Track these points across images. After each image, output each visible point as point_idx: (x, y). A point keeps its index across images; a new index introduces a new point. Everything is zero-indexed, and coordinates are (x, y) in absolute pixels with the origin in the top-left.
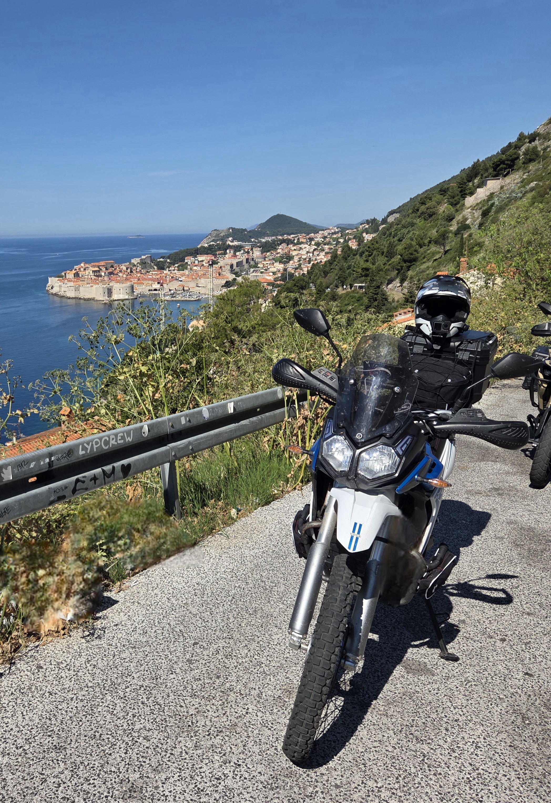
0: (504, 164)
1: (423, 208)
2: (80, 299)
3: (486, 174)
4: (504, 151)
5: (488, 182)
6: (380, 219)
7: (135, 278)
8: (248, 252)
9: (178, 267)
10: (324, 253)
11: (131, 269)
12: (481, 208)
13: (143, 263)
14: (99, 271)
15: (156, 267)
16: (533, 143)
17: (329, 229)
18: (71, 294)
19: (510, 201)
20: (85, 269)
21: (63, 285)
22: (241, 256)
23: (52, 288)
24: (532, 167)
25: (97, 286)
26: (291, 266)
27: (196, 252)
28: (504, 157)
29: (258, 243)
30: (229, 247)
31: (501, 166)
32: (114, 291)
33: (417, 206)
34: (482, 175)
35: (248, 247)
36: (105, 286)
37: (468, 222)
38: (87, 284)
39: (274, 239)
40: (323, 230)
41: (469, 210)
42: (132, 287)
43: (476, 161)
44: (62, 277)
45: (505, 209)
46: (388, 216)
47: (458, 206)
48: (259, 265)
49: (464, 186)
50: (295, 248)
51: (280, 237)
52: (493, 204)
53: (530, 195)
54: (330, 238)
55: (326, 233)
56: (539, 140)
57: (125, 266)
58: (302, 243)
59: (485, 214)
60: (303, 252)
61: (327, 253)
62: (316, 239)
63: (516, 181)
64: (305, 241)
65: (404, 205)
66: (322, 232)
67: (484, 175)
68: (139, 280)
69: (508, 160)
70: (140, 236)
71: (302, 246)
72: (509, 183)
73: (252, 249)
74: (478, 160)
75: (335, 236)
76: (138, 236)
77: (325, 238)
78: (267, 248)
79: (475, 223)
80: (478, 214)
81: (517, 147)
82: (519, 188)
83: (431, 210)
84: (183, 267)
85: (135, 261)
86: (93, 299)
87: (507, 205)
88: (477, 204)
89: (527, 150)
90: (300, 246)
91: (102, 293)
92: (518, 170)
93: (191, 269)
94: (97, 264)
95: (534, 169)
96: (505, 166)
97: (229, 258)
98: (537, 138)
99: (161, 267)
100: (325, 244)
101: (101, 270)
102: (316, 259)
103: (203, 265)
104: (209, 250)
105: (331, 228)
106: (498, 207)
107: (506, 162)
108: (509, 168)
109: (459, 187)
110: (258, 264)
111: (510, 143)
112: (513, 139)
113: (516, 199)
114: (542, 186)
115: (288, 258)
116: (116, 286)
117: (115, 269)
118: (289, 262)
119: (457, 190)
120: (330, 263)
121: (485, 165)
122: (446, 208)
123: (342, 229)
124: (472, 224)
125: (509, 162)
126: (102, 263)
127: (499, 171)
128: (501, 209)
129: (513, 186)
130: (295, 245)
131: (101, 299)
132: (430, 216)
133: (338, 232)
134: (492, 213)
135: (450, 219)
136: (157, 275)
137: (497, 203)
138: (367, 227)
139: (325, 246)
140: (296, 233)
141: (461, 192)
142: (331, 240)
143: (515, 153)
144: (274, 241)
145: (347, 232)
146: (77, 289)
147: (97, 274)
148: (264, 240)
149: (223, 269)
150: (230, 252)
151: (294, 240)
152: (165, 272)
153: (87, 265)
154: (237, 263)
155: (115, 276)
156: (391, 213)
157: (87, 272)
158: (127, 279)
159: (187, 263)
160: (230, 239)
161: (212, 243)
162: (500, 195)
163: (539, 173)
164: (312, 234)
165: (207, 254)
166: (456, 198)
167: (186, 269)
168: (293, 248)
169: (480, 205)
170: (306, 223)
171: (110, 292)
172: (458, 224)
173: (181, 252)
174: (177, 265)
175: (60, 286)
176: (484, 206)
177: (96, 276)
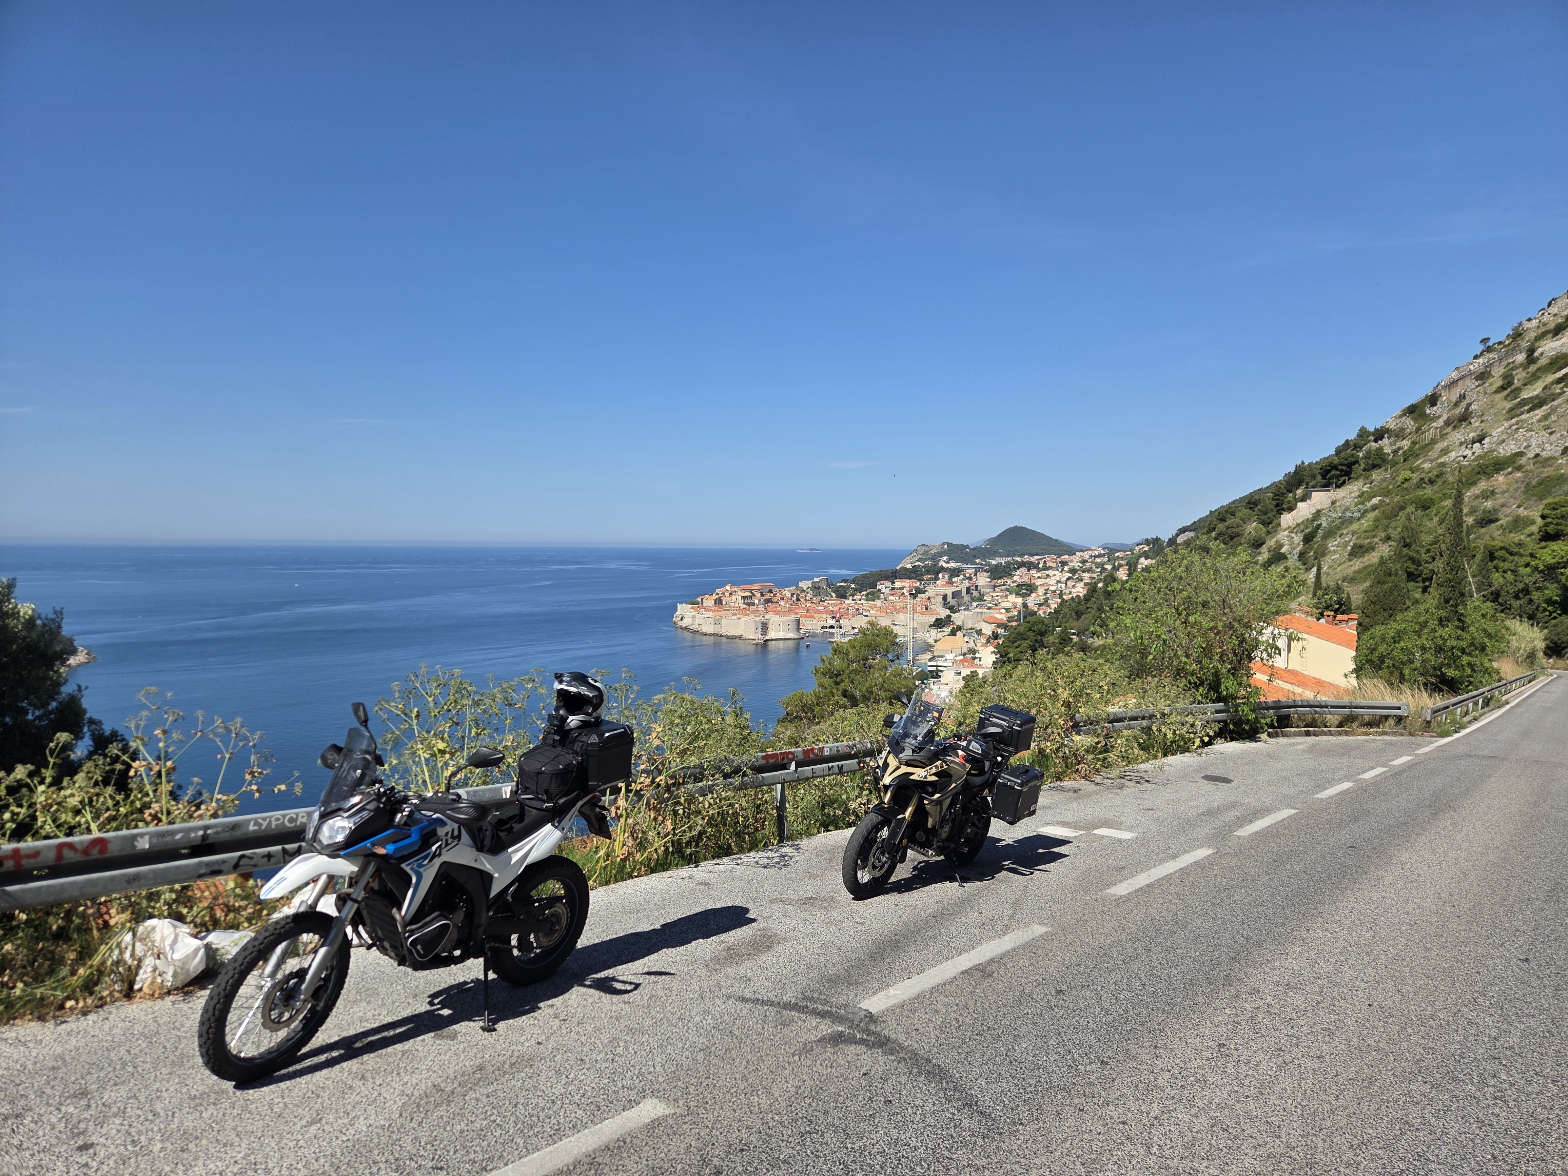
0: (1337, 469)
1: (1221, 527)
2: (721, 636)
3: (1313, 483)
4: (1338, 451)
5: (1313, 494)
6: (1165, 538)
7: (803, 609)
8: (970, 578)
9: (867, 595)
10: (1082, 584)
11: (798, 595)
12: (1303, 531)
13: (816, 588)
14: (751, 597)
15: (834, 595)
16: (1380, 442)
17: (1091, 550)
18: (708, 628)
19: (1342, 523)
20: (731, 594)
21: (697, 616)
22: (961, 584)
23: (682, 619)
24: (1376, 475)
25: (746, 618)
26: (1032, 601)
27: (893, 575)
28: (1336, 461)
29: (986, 565)
30: (942, 569)
31: (1333, 472)
32: (770, 626)
33: (1214, 523)
34: (1307, 484)
35: (970, 572)
36: (758, 619)
37: (1283, 551)
38: (733, 614)
39: (1009, 562)
40: (1082, 551)
41: (1286, 533)
42: (798, 622)
43: (1299, 463)
44: (697, 603)
45: (1335, 533)
46: (1177, 535)
47: (1271, 526)
48: (985, 598)
49: (1282, 498)
50: (1039, 575)
51: (1019, 559)
52: (1319, 526)
53: (1371, 516)
54: (1092, 562)
55: (1086, 555)
56: (1389, 438)
57: (789, 591)
58: (1050, 568)
59: (1308, 539)
60: (1052, 581)
61: (1085, 584)
62: (1070, 564)
63: (1353, 495)
64: (1054, 565)
65: (1200, 520)
66: (1081, 553)
67: (1311, 484)
68: (808, 611)
69: (1342, 465)
70: (814, 549)
71: (1050, 572)
72: (1344, 497)
73: (975, 575)
74: (1303, 463)
75: (1098, 560)
76: (811, 549)
77: (1084, 562)
78: (997, 573)
79: (1294, 552)
80: (1298, 538)
81: (1357, 447)
82: (1356, 505)
83: (1233, 530)
84: (873, 596)
85: (805, 584)
86: (740, 637)
87: (1339, 528)
88: (1298, 525)
89: (1369, 452)
90: (1047, 572)
91: (753, 629)
92: (1357, 479)
93: (885, 599)
94: (749, 587)
95: (1379, 478)
96: (1338, 472)
97: (943, 585)
98: (1386, 436)
99: (842, 595)
100: (1084, 572)
101: (754, 595)
102: (1070, 593)
103: (903, 594)
104: (913, 573)
105: (1093, 548)
106: (1327, 530)
107: (1340, 467)
108: (1345, 475)
109: (1273, 499)
110: (984, 595)
111: (1347, 441)
112: (1352, 436)
113: (1351, 521)
114: (1388, 504)
115: (1028, 589)
116: (774, 619)
117: (774, 596)
118: (1029, 595)
119: (1271, 505)
120: (1087, 598)
121: (1311, 470)
122: (1255, 528)
123: (1111, 551)
124: (1290, 553)
125: (1344, 468)
126: (756, 586)
127: (1330, 479)
128: (1330, 533)
129: (1348, 502)
130: (1039, 570)
131: (751, 637)
132: (1232, 538)
133: (1104, 555)
134: (1318, 538)
135: (1258, 544)
136: (835, 605)
137: (1324, 525)
138: (1146, 549)
139: (1084, 575)
140: (1042, 554)
141: (1277, 506)
142: (1093, 566)
143: (1353, 455)
144: (1008, 563)
145: (1116, 555)
146: (717, 622)
147: (748, 601)
148: (994, 562)
149: (932, 600)
150: (944, 577)
151: (1038, 563)
152: (847, 602)
153: (735, 589)
154: (953, 593)
155: (774, 605)
156: (1182, 531)
157: (734, 598)
158: (790, 610)
159: (880, 590)
160: (945, 558)
161: (917, 563)
162: (1330, 514)
163: (1384, 485)
164: (1066, 557)
165: (910, 578)
166: (1270, 515)
167: (879, 598)
168: (1036, 575)
169: (1302, 527)
170: (1056, 540)
171: (765, 627)
172: (1269, 551)
173: (872, 574)
174: (865, 593)
175: (694, 617)
176: (1307, 528)
177: (748, 604)
